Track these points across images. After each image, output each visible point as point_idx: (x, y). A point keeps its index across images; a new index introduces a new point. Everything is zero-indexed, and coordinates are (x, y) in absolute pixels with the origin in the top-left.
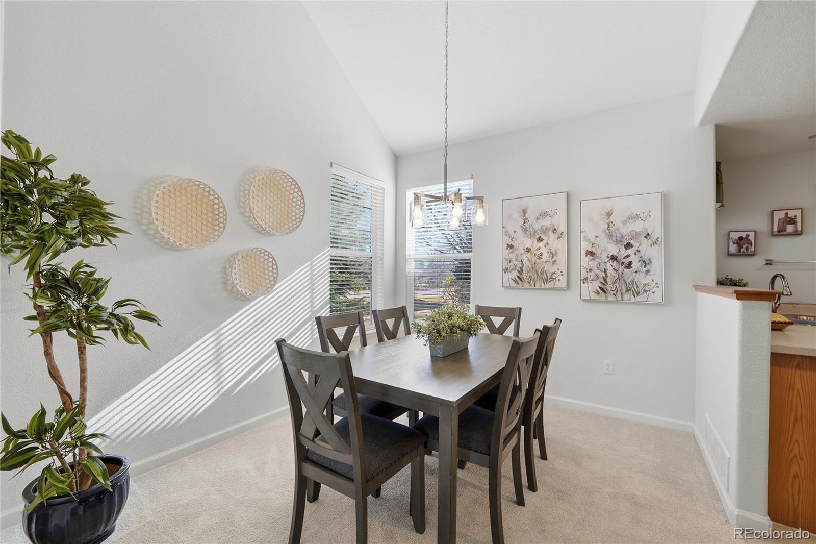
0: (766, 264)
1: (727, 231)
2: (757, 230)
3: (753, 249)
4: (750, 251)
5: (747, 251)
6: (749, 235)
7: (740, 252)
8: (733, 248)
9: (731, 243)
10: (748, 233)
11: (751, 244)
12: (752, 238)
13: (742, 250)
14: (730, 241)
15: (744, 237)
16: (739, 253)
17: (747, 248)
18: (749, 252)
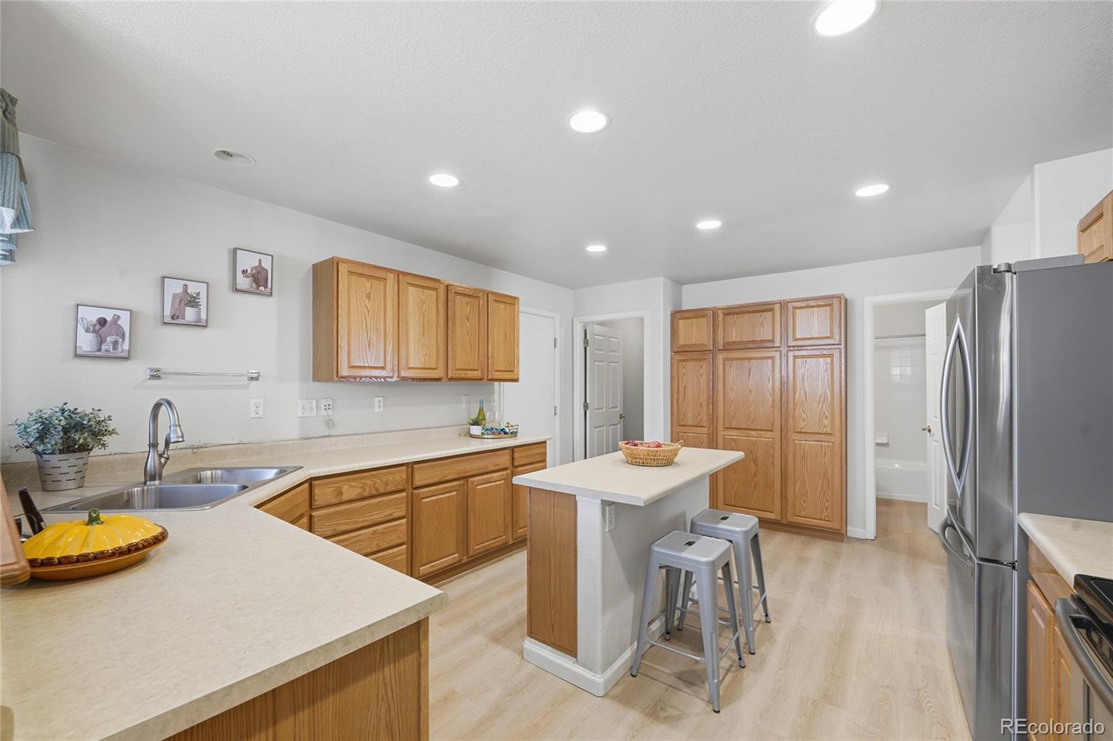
0: (153, 377)
1: (74, 303)
2: (134, 309)
3: (126, 346)
4: (120, 350)
5: (114, 349)
6: (119, 317)
7: (99, 350)
8: (86, 342)
9: (81, 330)
10: (118, 313)
11: (123, 336)
12: (124, 323)
13: (104, 347)
14: (79, 324)
15: (109, 319)
16: (99, 353)
17: (115, 344)
18: (119, 353)
